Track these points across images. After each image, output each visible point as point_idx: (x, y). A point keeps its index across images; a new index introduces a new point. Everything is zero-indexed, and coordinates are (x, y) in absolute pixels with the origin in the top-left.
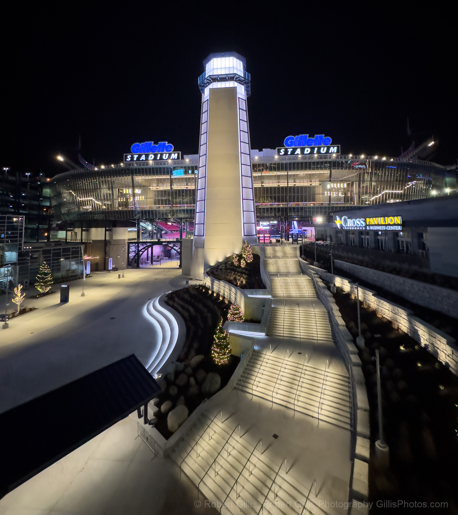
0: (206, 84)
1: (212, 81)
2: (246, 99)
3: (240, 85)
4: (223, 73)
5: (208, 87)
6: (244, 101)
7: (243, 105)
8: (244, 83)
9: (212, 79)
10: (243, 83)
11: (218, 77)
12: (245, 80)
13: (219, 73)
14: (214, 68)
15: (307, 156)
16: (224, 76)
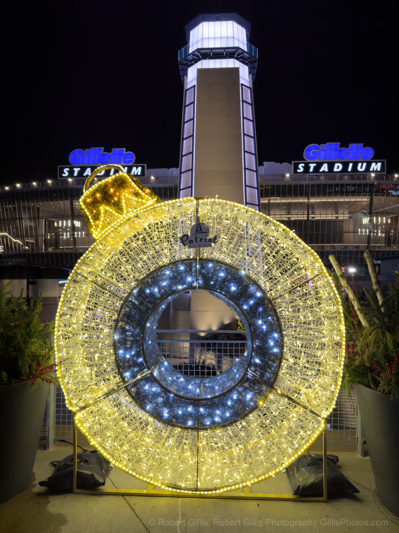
0: (191, 61)
1: (201, 58)
2: (251, 87)
3: (242, 64)
4: (218, 46)
5: (194, 66)
6: (249, 90)
7: (247, 95)
8: (248, 61)
9: (202, 54)
10: (246, 62)
11: (211, 51)
12: (250, 58)
13: (212, 46)
14: (204, 37)
15: (338, 175)
16: (220, 50)
